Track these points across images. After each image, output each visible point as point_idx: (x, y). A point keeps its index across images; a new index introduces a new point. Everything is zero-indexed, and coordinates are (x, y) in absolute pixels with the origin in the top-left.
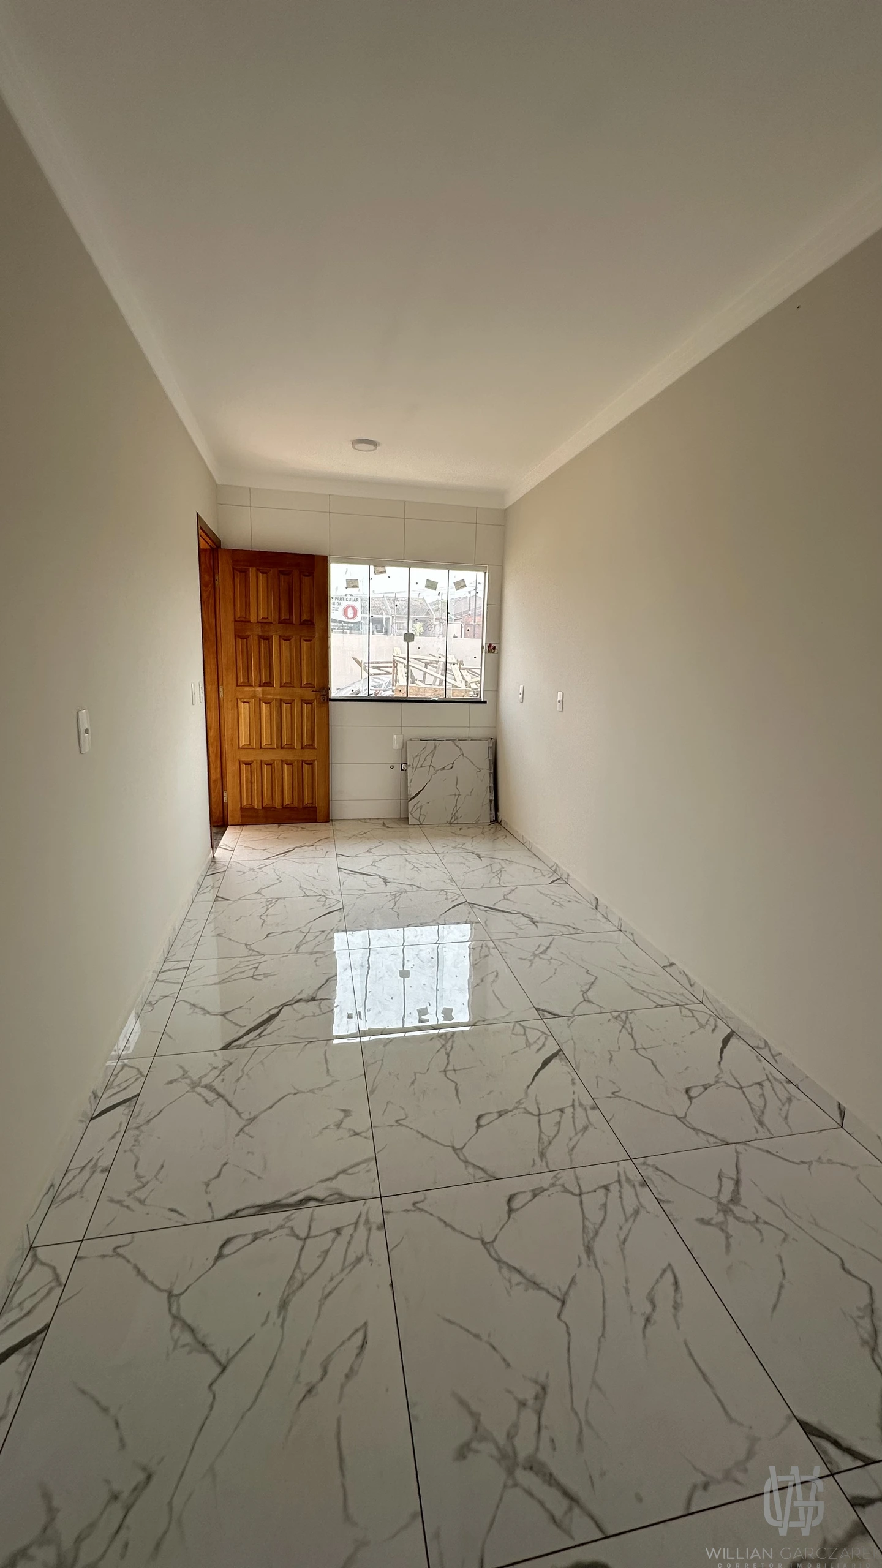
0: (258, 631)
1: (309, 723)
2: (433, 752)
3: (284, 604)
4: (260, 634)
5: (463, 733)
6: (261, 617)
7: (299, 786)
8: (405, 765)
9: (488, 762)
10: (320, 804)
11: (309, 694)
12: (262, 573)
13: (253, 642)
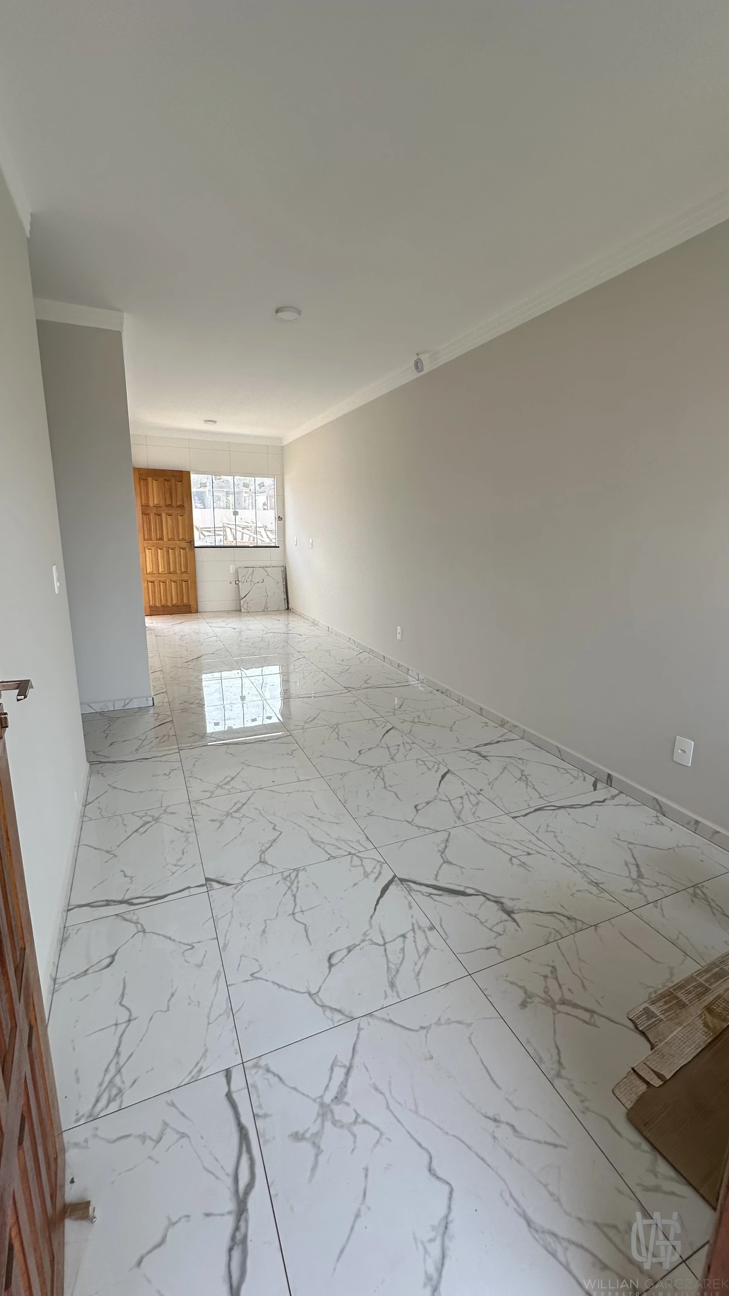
0: (155, 510)
1: (185, 560)
2: (252, 574)
3: (168, 496)
4: (156, 512)
5: (268, 564)
6: (155, 504)
7: (180, 594)
8: (237, 582)
9: (282, 579)
10: (192, 603)
11: (184, 544)
12: (155, 480)
13: (152, 516)
